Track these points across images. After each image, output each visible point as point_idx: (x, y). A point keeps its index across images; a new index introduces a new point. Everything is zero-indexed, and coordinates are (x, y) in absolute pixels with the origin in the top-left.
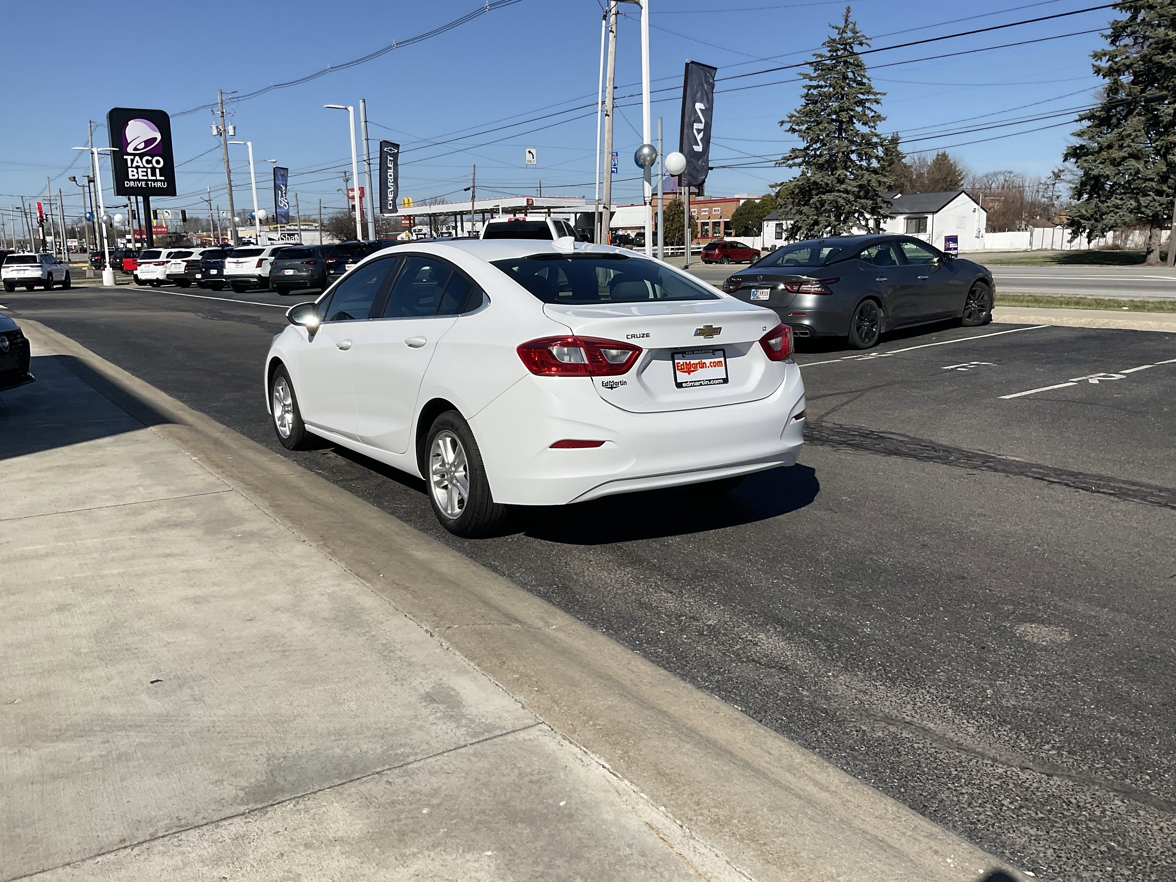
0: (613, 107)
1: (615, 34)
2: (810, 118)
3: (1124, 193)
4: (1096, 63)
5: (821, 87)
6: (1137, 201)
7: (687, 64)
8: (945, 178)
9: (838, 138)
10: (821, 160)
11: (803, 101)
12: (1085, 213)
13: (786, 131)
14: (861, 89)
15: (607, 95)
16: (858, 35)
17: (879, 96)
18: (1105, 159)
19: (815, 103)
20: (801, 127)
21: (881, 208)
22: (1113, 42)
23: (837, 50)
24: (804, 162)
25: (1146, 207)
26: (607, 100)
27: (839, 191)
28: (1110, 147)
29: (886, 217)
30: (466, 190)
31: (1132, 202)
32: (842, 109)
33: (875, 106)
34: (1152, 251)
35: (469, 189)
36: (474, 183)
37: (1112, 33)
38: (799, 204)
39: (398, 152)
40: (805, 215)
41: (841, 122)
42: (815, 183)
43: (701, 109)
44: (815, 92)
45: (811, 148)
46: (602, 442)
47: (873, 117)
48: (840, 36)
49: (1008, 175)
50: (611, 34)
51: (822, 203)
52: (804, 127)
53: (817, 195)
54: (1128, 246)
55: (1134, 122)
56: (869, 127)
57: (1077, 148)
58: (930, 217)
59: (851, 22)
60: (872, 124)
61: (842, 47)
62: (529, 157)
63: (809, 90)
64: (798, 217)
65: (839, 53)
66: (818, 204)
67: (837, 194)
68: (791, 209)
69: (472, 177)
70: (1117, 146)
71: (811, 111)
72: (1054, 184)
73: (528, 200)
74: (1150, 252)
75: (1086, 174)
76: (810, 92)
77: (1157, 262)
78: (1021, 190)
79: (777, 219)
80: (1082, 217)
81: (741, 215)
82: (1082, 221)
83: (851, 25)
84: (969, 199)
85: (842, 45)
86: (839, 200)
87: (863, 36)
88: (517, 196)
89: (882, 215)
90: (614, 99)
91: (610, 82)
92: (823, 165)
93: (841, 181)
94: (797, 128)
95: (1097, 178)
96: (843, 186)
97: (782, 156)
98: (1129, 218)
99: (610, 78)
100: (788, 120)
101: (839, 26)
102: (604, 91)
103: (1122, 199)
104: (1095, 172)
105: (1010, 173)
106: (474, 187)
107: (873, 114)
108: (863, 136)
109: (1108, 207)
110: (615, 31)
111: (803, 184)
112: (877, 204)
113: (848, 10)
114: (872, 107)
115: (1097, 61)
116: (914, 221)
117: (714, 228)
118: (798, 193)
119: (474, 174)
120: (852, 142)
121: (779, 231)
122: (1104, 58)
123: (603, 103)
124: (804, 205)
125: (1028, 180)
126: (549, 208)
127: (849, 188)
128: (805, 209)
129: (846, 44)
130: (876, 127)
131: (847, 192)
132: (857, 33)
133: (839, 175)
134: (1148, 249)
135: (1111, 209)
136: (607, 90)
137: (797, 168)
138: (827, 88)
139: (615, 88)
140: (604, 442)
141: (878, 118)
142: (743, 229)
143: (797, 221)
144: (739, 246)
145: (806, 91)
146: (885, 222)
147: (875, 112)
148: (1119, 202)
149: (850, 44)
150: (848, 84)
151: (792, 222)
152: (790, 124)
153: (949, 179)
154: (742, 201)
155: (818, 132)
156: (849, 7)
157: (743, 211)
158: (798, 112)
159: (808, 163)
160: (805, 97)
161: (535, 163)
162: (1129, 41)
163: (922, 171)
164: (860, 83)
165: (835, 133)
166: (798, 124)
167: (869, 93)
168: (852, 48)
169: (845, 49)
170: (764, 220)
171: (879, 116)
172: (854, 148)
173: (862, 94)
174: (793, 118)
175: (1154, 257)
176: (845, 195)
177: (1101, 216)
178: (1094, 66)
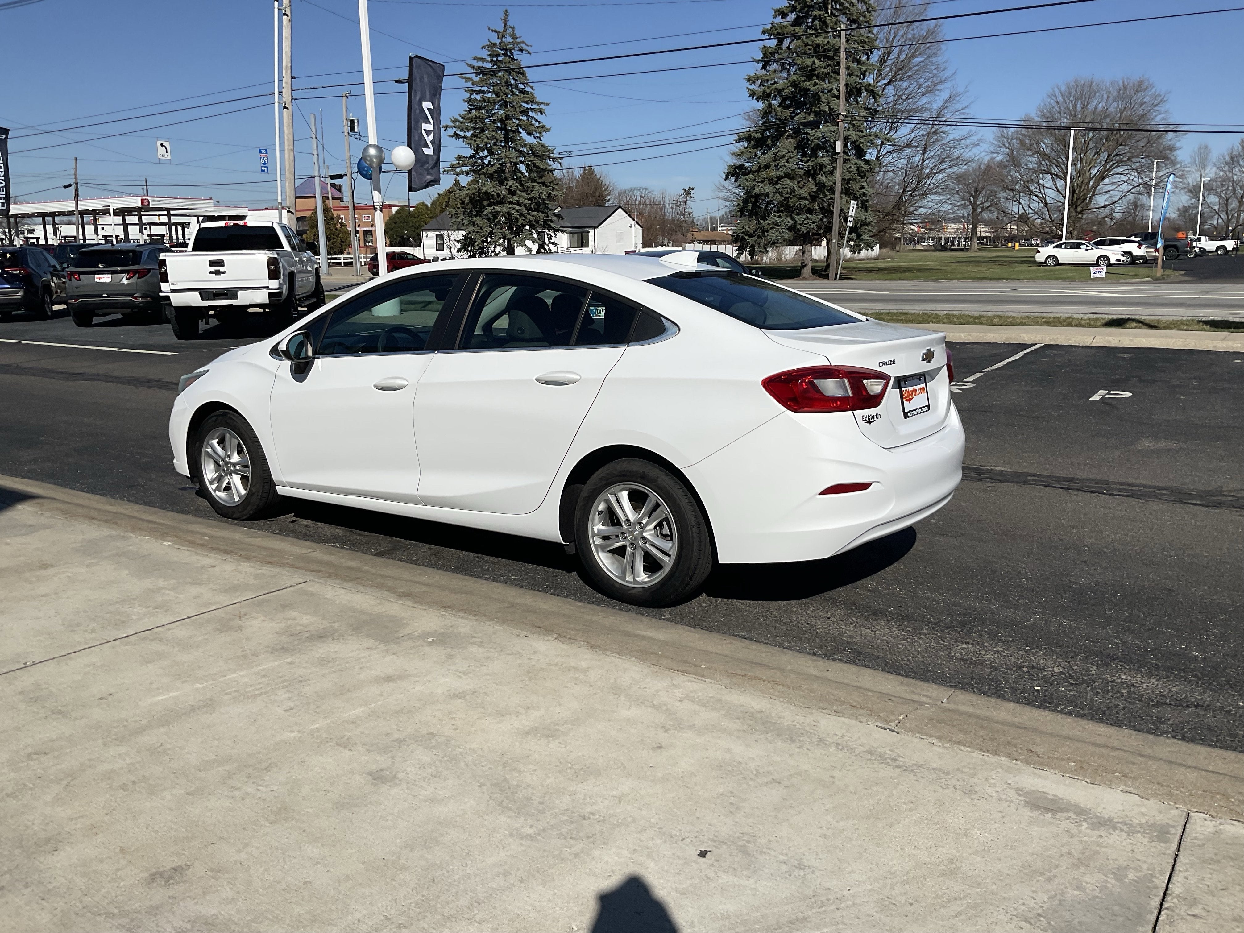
0: (292, 99)
1: (289, 18)
2: (476, 124)
3: (782, 211)
4: (751, 87)
5: (484, 92)
6: (793, 219)
7: (411, 58)
8: (594, 193)
9: (505, 146)
10: (491, 170)
11: (466, 106)
12: (748, 228)
13: (450, 136)
14: (525, 97)
15: (284, 85)
16: (518, 40)
17: (542, 106)
18: (764, 178)
19: (478, 109)
20: (467, 133)
21: (551, 221)
22: (764, 67)
23: (497, 55)
24: (470, 170)
25: (801, 225)
26: (284, 91)
27: (511, 203)
28: (767, 167)
29: (558, 231)
30: (65, 187)
31: (789, 219)
32: (508, 117)
33: (539, 117)
34: (805, 266)
35: (70, 186)
36: (76, 178)
37: (762, 58)
38: (470, 214)
39: (6, 138)
40: (478, 226)
41: (507, 131)
42: (487, 193)
43: (428, 109)
44: (478, 97)
45: (478, 156)
46: (870, 484)
47: (538, 127)
48: (500, 41)
49: (644, 191)
50: (285, 17)
51: (495, 215)
52: (469, 134)
53: (489, 205)
54: (764, 261)
55: (786, 145)
56: (535, 137)
57: (736, 168)
58: (591, 231)
59: (511, 27)
60: (538, 135)
61: (502, 52)
62: (161, 151)
63: (471, 94)
64: (471, 228)
65: (500, 59)
66: (490, 216)
67: (510, 206)
68: (463, 220)
69: (73, 172)
70: (773, 166)
71: (476, 117)
72: (686, 201)
73: (142, 200)
74: (803, 266)
75: (748, 192)
76: (472, 97)
77: (810, 276)
78: (661, 207)
79: (437, 230)
80: (746, 233)
81: (395, 223)
82: (747, 237)
83: (511, 29)
84: (626, 215)
85: (502, 50)
86: (513, 212)
87: (523, 42)
88: (129, 195)
89: (553, 229)
90: (292, 90)
91: (286, 72)
92: (492, 175)
93: (512, 193)
94: (462, 134)
95: (757, 196)
96: (515, 198)
97: (450, 163)
98: (788, 235)
99: (287, 66)
100: (452, 124)
101: (498, 30)
102: (280, 81)
103: (780, 217)
104: (757, 191)
105: (646, 189)
106: (77, 184)
107: (537, 124)
108: (531, 147)
109: (768, 224)
110: (289, 14)
111: (474, 194)
112: (548, 217)
113: (506, 13)
114: (536, 117)
115: (751, 84)
116: (576, 235)
117: (365, 237)
118: (468, 203)
119: (76, 168)
120: (521, 153)
121: (439, 242)
122: (756, 82)
123: (280, 93)
124: (476, 216)
125: (668, 197)
126: (169, 210)
127: (521, 200)
128: (478, 220)
129: (506, 50)
130: (542, 138)
131: (518, 203)
132: (517, 38)
133: (511, 186)
134: (802, 263)
135: (772, 226)
136: (284, 80)
137: (465, 176)
138: (490, 94)
139: (293, 78)
140: (871, 484)
141: (543, 129)
142: (399, 239)
143: (470, 233)
144: (409, 257)
145: (469, 95)
146: (556, 236)
147: (539, 122)
148: (779, 220)
149: (510, 50)
150: (512, 92)
151: (464, 233)
152: (455, 129)
153: (597, 194)
154: (395, 209)
155: (486, 140)
156: (506, 11)
157: (397, 220)
158: (463, 118)
159: (475, 172)
160: (468, 102)
161: (169, 158)
162: (775, 66)
163: (571, 185)
164: (523, 92)
165: (501, 141)
166: (462, 130)
167: (533, 102)
168: (512, 54)
169: (505, 55)
170: (423, 230)
171: (544, 127)
172: (522, 159)
173: (526, 102)
174: (457, 123)
175: (807, 271)
176: (518, 208)
177: (763, 232)
178: (749, 89)
